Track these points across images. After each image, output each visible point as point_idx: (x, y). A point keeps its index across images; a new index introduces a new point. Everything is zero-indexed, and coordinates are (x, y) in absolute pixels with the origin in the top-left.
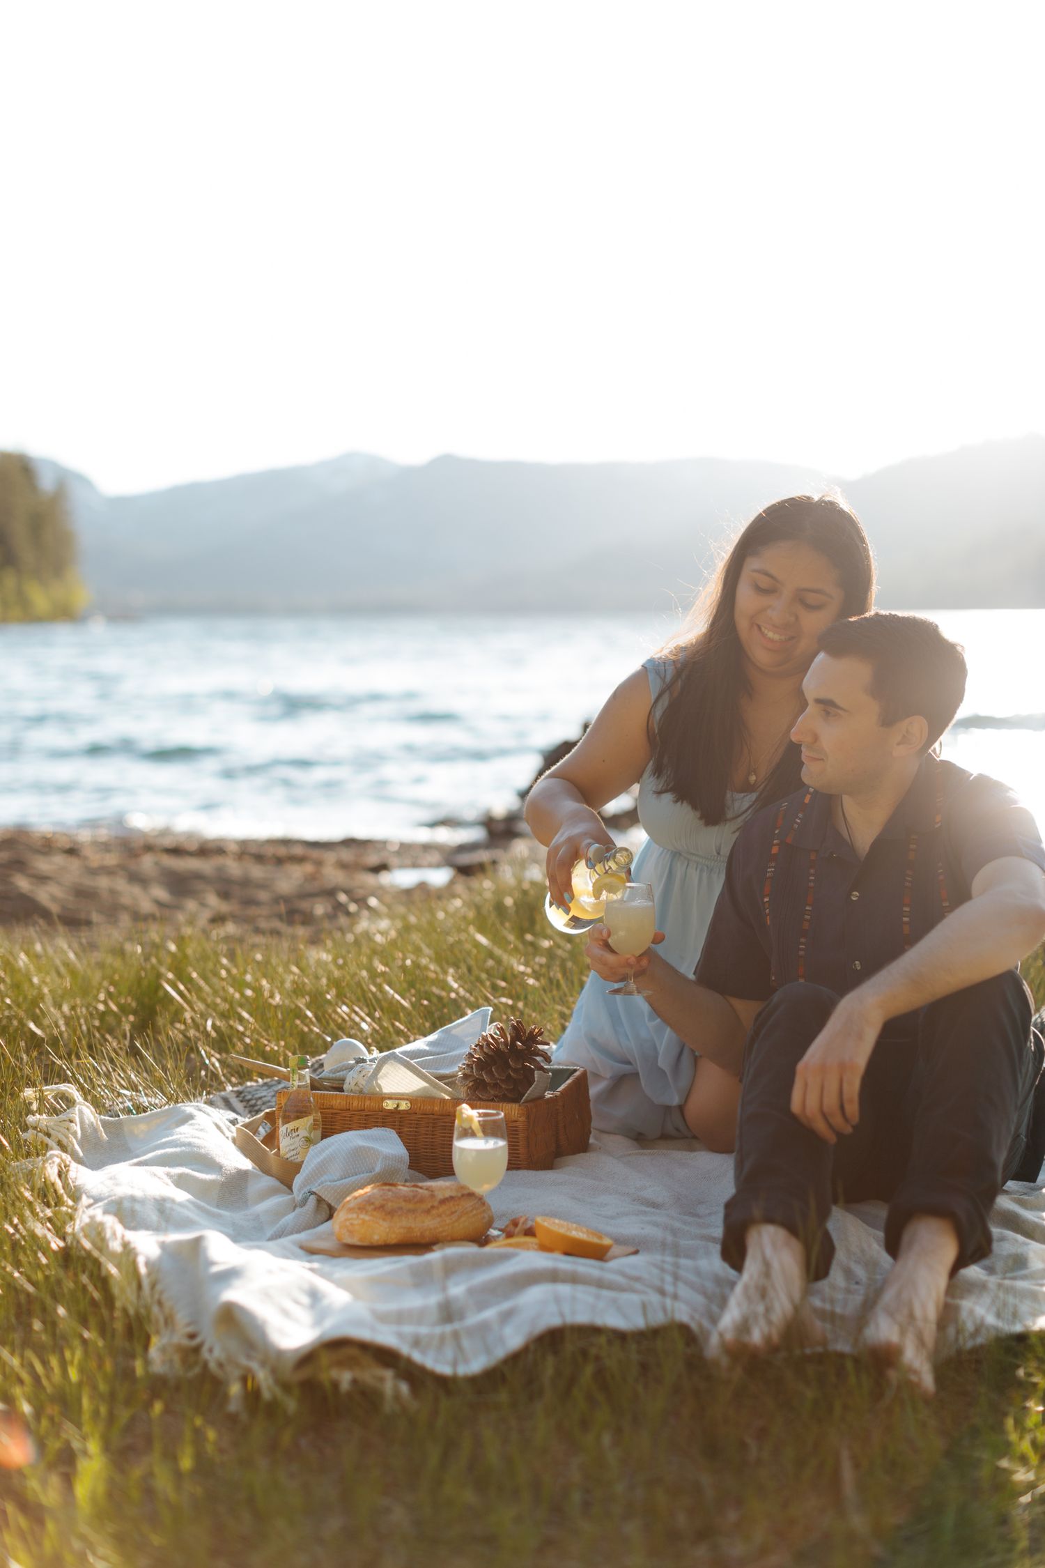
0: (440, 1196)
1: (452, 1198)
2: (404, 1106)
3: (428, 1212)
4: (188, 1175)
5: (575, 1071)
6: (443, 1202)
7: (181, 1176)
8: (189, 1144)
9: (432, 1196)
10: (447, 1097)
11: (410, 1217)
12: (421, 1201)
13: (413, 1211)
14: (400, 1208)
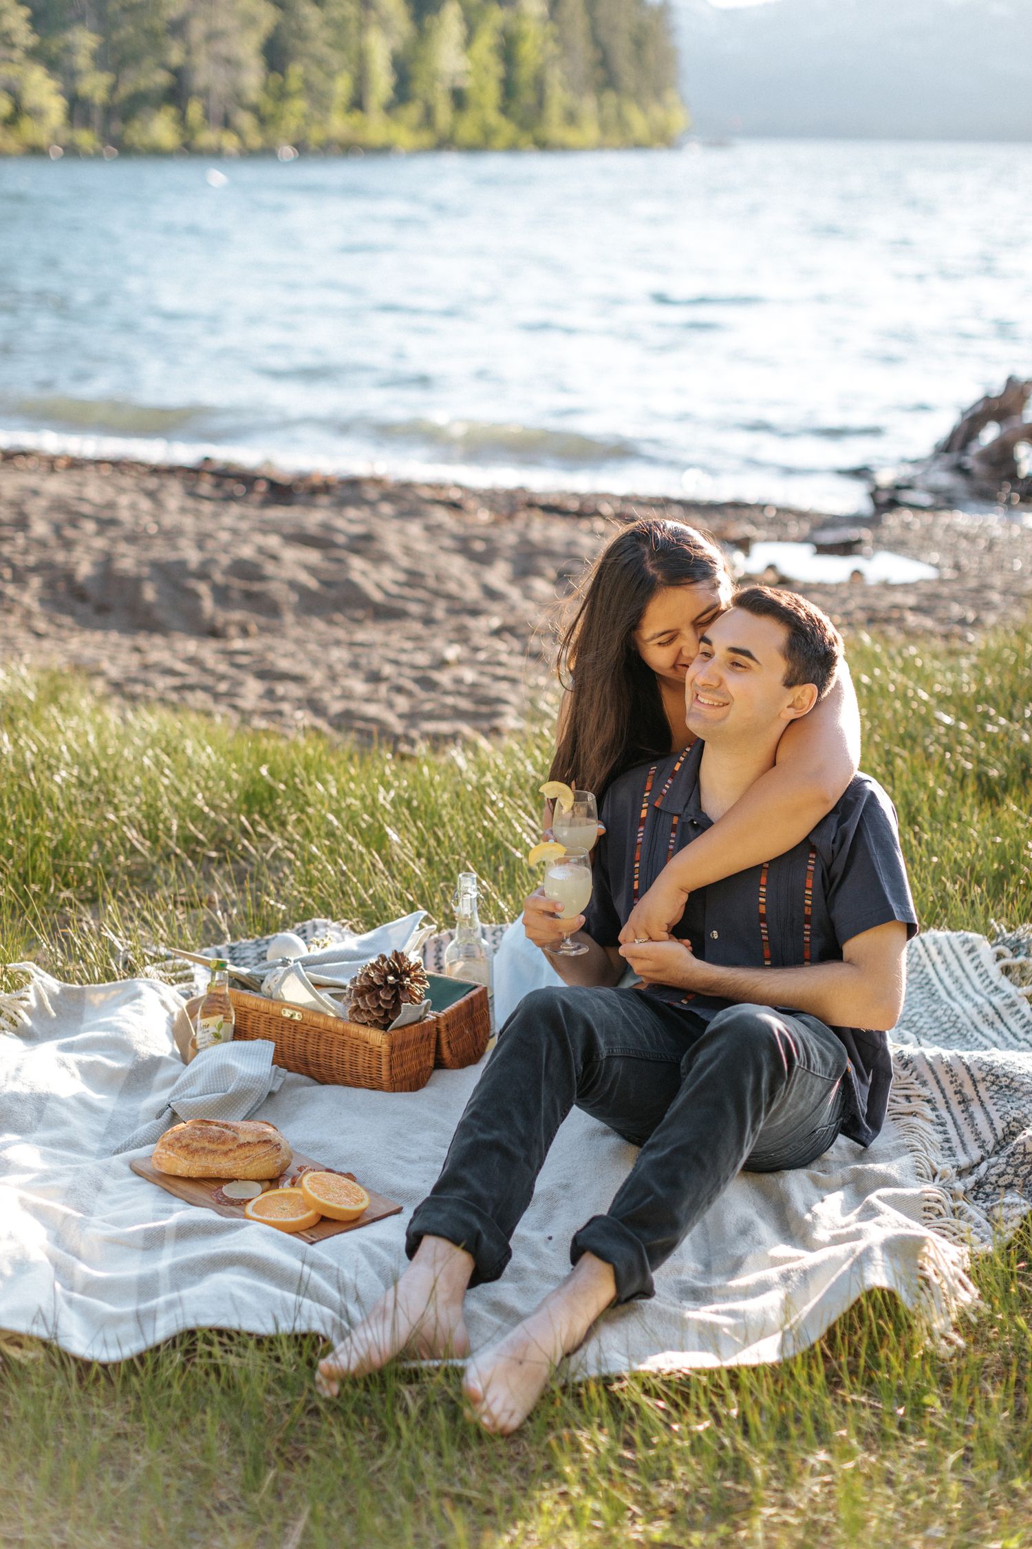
0: (243, 1139)
1: (249, 1143)
2: (297, 1017)
3: (226, 1153)
4: (99, 1063)
5: (476, 987)
6: (241, 1146)
7: (92, 1065)
8: (117, 1029)
9: (235, 1139)
10: (332, 1014)
11: (210, 1157)
12: (224, 1143)
13: (213, 1152)
14: (203, 1148)
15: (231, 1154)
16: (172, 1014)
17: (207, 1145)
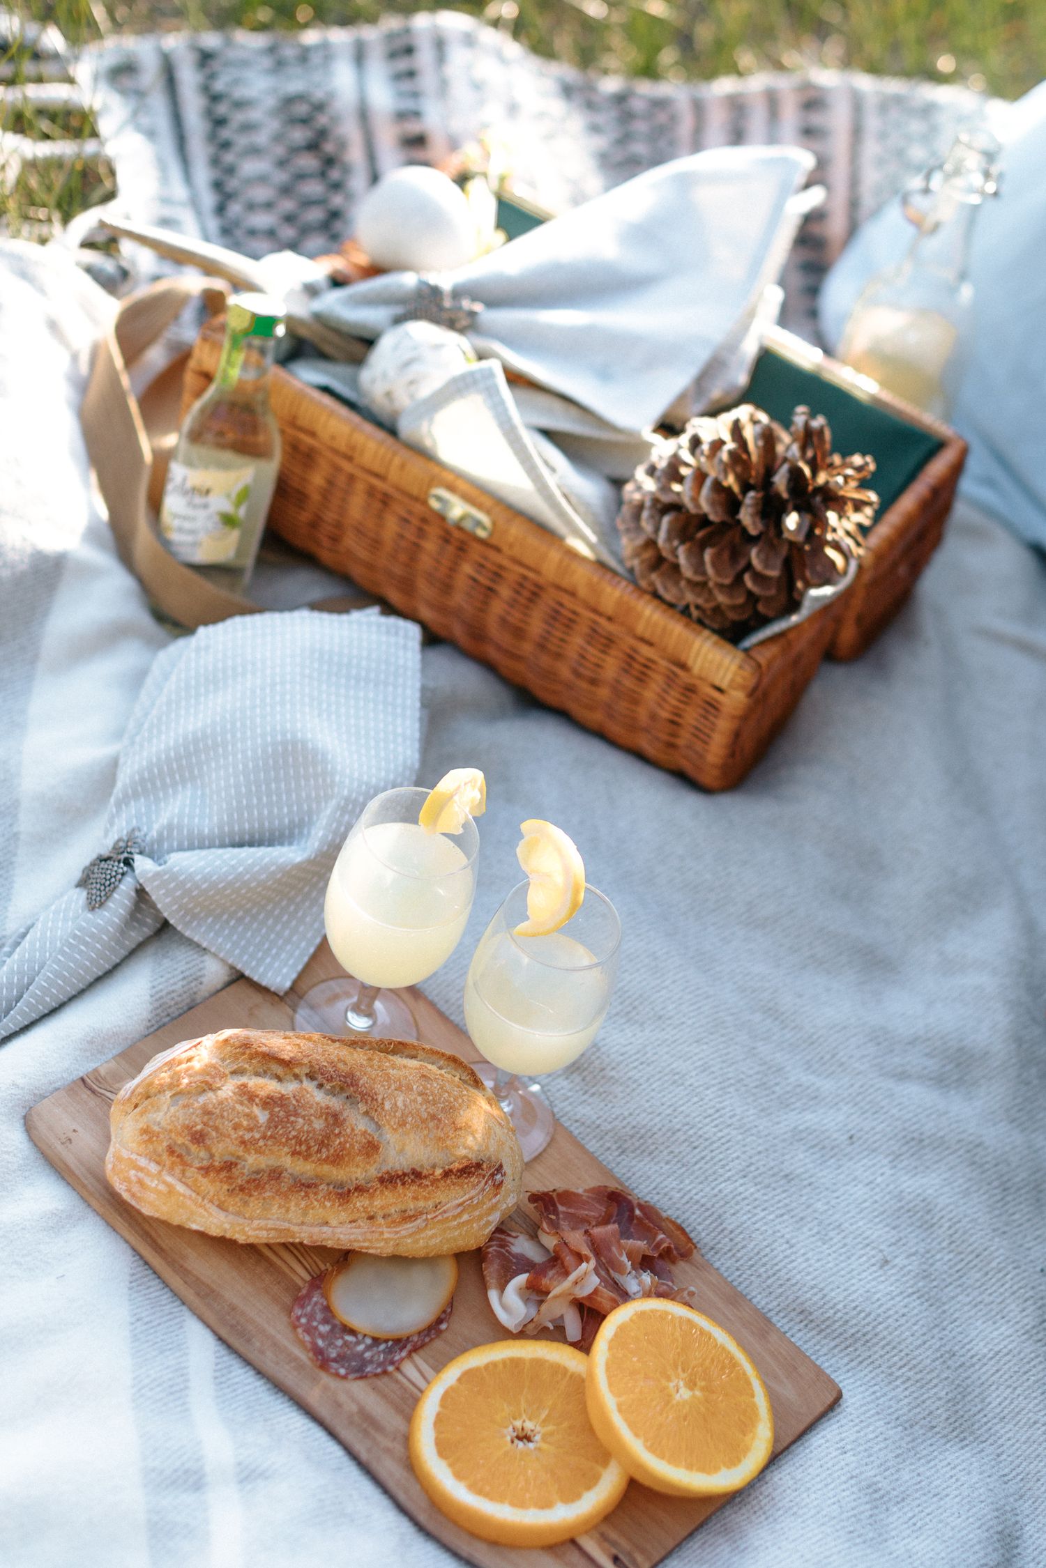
1: (417, 1172)
2: (476, 525)
3: (344, 1196)
6: (391, 1181)
9: (372, 1148)
10: (584, 550)
11: (296, 1206)
12: (337, 1159)
13: (305, 1186)
14: (276, 1174)
15: (360, 1202)
16: (75, 358)
17: (287, 1162)
